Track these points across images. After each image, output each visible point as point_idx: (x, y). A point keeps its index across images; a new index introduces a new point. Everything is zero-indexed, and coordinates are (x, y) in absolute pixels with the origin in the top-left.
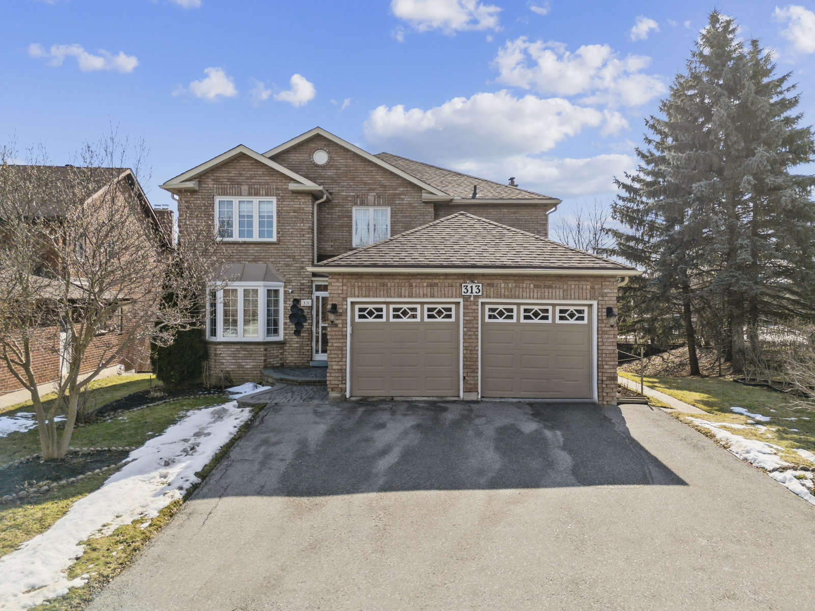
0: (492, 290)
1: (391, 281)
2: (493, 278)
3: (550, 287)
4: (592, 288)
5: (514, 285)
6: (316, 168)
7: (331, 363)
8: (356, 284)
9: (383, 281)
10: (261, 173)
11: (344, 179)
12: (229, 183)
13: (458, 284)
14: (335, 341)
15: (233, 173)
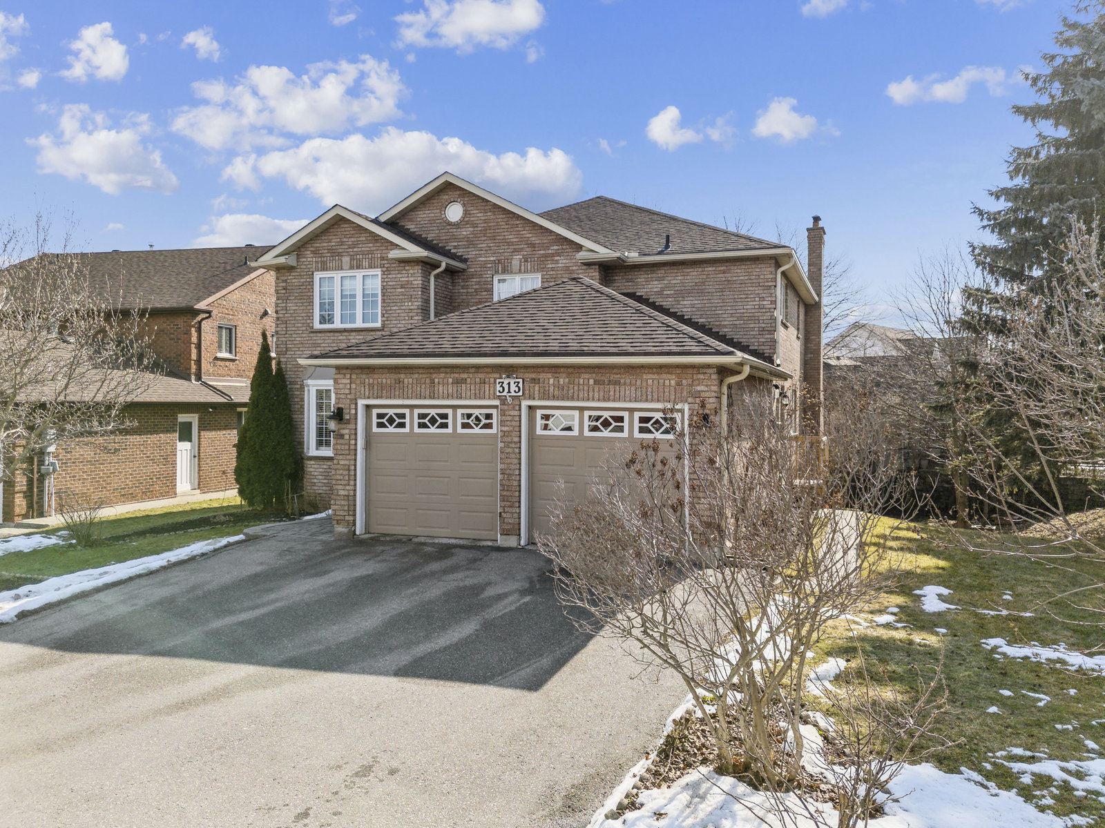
0: (537, 388)
1: (409, 376)
2: (539, 370)
3: (617, 383)
4: (679, 384)
5: (567, 380)
6: (448, 227)
7: (336, 487)
8: (367, 380)
9: (399, 376)
10: (364, 239)
11: (483, 239)
12: (329, 255)
13: (492, 380)
14: (341, 457)
15: (334, 241)
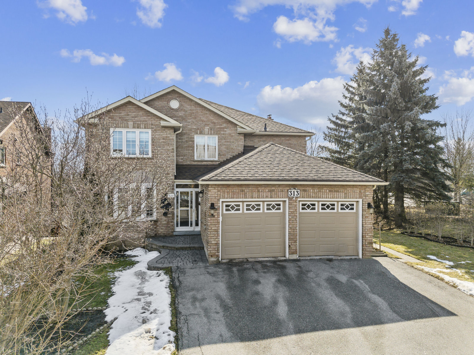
0: (305, 194)
1: (247, 188)
2: (306, 186)
3: (337, 191)
4: (360, 192)
5: (318, 190)
6: (172, 111)
7: (211, 240)
8: (226, 190)
9: (242, 188)
10: (141, 114)
11: (190, 118)
12: (120, 120)
13: (286, 190)
14: (213, 226)
15: (123, 114)
